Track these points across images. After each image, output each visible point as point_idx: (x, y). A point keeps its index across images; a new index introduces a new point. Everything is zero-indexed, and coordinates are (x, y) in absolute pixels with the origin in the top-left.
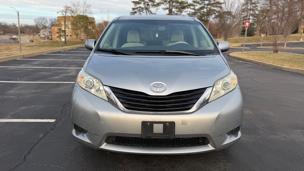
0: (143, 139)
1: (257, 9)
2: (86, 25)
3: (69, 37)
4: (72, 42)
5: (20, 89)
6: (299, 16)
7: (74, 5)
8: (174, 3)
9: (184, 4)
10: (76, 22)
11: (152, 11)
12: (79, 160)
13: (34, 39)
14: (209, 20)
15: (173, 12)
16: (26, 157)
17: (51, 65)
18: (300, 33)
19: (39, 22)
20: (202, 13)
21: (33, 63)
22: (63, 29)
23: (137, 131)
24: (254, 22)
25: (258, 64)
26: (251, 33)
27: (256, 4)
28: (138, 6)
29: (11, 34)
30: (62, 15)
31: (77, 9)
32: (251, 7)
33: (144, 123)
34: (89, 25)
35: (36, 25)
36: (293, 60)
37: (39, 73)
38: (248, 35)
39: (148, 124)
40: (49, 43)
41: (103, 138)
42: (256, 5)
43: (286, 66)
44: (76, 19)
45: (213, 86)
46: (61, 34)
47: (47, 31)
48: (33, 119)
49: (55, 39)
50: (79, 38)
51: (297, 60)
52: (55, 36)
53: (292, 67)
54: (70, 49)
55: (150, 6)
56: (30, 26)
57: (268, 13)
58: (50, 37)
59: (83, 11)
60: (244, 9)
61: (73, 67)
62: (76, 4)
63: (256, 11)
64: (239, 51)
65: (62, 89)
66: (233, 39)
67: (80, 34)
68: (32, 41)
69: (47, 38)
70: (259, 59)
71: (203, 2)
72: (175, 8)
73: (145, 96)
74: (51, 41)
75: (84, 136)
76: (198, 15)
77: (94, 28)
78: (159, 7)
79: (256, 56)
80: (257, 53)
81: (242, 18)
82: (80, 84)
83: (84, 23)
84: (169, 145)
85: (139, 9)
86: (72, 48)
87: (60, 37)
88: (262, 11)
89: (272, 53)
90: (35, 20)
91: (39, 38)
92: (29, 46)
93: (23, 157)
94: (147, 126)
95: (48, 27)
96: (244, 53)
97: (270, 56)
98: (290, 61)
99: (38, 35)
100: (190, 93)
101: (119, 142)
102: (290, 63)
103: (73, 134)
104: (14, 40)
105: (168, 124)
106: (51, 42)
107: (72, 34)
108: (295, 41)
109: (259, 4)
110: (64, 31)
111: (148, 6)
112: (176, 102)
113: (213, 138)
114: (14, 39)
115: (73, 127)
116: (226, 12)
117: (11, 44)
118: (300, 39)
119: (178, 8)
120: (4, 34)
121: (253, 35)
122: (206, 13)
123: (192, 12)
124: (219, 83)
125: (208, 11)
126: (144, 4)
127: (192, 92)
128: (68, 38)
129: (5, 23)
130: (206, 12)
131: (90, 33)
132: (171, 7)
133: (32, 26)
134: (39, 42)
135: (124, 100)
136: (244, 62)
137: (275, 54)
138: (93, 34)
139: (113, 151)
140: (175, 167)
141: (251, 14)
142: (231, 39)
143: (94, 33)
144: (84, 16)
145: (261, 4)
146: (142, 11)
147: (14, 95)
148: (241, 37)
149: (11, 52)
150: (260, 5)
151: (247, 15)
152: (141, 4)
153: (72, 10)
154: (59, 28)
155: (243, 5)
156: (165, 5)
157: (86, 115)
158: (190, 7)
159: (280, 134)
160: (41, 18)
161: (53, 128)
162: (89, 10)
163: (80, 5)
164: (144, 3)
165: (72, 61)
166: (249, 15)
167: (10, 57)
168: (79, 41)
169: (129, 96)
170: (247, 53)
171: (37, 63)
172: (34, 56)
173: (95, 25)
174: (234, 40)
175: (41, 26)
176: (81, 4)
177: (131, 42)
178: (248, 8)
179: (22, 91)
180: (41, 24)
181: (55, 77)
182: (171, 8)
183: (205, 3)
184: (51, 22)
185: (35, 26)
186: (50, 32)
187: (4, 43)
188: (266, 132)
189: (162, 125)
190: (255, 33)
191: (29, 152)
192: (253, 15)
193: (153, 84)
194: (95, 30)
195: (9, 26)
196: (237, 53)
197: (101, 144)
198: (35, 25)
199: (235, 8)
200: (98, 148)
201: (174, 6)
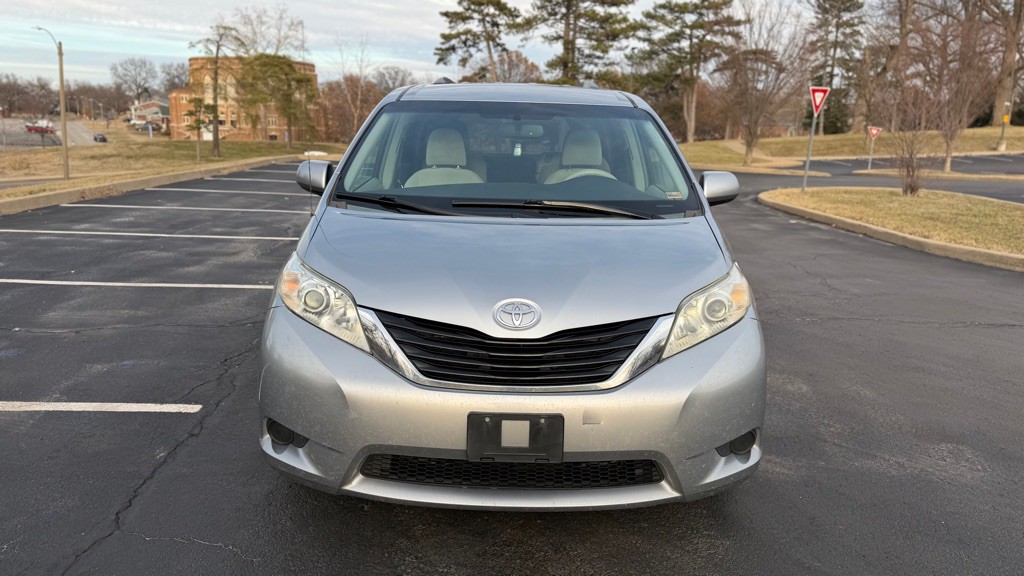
0: (471, 463)
1: (857, 41)
2: (286, 87)
3: (228, 126)
4: (237, 143)
5: (81, 308)
6: (996, 68)
7: (247, 21)
8: (582, 20)
9: (614, 23)
10: (254, 78)
11: (507, 47)
12: (279, 526)
13: (108, 133)
14: (698, 77)
15: (579, 49)
16: (120, 515)
17: (173, 228)
18: (999, 125)
19: (125, 75)
20: (676, 53)
21: (115, 220)
22: (209, 100)
23: (455, 439)
24: (849, 85)
25: (849, 229)
26: (835, 123)
27: (853, 25)
28: (461, 27)
29: (32, 116)
30: (207, 53)
31: (255, 33)
32: (837, 37)
33: (475, 419)
34: (297, 88)
35: (115, 83)
36: (964, 218)
37: (137, 253)
38: (827, 131)
39: (487, 420)
40: (160, 148)
41: (354, 461)
42: (856, 28)
43: (938, 240)
44: (252, 69)
45: (677, 313)
46: (202, 117)
47: (153, 105)
48: (133, 402)
49: (180, 134)
50: (262, 130)
51: (977, 220)
52: (182, 124)
53: (956, 243)
54: (235, 170)
55: (502, 28)
56: (97, 87)
57: (892, 58)
58: (164, 126)
59: (275, 41)
60: (813, 43)
61: (246, 234)
62: (254, 16)
63: (854, 50)
64: (793, 186)
65: (216, 309)
66: (777, 143)
67: (265, 117)
68: (104, 140)
69: (154, 129)
70: (854, 215)
71: (678, 18)
72: (585, 36)
73: (479, 339)
74: (166, 139)
75: (297, 455)
76: (660, 61)
77: (310, 98)
78: (530, 33)
79: (847, 203)
80: (850, 192)
81: (808, 72)
82: (289, 303)
83: (281, 80)
84: (547, 483)
85: (463, 38)
86: (241, 169)
87: (199, 128)
88: (875, 51)
89: (897, 194)
90: (114, 69)
91: (125, 130)
92: (93, 157)
93: (114, 517)
94: (483, 426)
95: (157, 92)
96: (806, 193)
97: (891, 205)
98: (953, 222)
99: (122, 117)
100: (609, 330)
101: (401, 472)
102: (950, 231)
103: (264, 448)
104: (43, 136)
105: (543, 421)
106: (167, 145)
107: (239, 116)
108: (982, 150)
109: (867, 25)
110: (213, 109)
111: (495, 29)
112: (568, 358)
113: (673, 463)
114: (42, 131)
115: (265, 428)
116: (755, 52)
117: (32, 148)
118: (998, 144)
119: (594, 37)
120: (6, 114)
121: (846, 128)
122: (687, 53)
123: (642, 51)
124: (695, 304)
125: (696, 47)
126: (482, 21)
127: (615, 329)
128: (224, 131)
129: (11, 78)
130: (687, 50)
131: (298, 114)
132: (571, 33)
133: (101, 89)
134: (128, 144)
135: (418, 351)
136: (804, 222)
137: (909, 198)
138: (309, 118)
139: (383, 500)
140: (565, 549)
141: (839, 58)
142: (771, 143)
143: (312, 115)
144: (279, 57)
145: (870, 27)
146: (475, 44)
147: (63, 327)
148: (803, 135)
149: (34, 175)
150: (867, 29)
151: (826, 61)
152: (471, 21)
153: (239, 36)
154: (193, 96)
155: (813, 29)
156: (552, 26)
157: (306, 392)
158: (633, 35)
159: (887, 457)
160: (132, 62)
161: (196, 431)
162: (297, 39)
163: (265, 19)
164: (480, 17)
165: (243, 212)
166: (830, 63)
167: (38, 198)
168: (261, 143)
169: (432, 339)
170: (818, 193)
171: (127, 219)
172: (115, 194)
173: (317, 89)
174: (779, 146)
175: (134, 87)
176: (271, 17)
177: (438, 166)
178: (827, 39)
179: (88, 315)
180: (135, 81)
181: (192, 269)
182: (571, 37)
183: (684, 22)
184: (168, 77)
185: (111, 88)
186: (165, 110)
187: (7, 144)
188: (844, 449)
189: (527, 424)
190: (850, 121)
191: (130, 501)
192: (843, 63)
193: (501, 306)
194: (317, 104)
195: (26, 87)
196: (785, 191)
197: (347, 479)
198: (114, 86)
199: (785, 41)
200: (340, 489)
201: (582, 28)
